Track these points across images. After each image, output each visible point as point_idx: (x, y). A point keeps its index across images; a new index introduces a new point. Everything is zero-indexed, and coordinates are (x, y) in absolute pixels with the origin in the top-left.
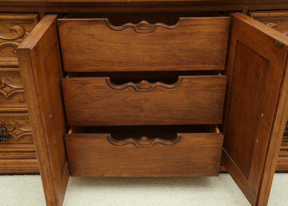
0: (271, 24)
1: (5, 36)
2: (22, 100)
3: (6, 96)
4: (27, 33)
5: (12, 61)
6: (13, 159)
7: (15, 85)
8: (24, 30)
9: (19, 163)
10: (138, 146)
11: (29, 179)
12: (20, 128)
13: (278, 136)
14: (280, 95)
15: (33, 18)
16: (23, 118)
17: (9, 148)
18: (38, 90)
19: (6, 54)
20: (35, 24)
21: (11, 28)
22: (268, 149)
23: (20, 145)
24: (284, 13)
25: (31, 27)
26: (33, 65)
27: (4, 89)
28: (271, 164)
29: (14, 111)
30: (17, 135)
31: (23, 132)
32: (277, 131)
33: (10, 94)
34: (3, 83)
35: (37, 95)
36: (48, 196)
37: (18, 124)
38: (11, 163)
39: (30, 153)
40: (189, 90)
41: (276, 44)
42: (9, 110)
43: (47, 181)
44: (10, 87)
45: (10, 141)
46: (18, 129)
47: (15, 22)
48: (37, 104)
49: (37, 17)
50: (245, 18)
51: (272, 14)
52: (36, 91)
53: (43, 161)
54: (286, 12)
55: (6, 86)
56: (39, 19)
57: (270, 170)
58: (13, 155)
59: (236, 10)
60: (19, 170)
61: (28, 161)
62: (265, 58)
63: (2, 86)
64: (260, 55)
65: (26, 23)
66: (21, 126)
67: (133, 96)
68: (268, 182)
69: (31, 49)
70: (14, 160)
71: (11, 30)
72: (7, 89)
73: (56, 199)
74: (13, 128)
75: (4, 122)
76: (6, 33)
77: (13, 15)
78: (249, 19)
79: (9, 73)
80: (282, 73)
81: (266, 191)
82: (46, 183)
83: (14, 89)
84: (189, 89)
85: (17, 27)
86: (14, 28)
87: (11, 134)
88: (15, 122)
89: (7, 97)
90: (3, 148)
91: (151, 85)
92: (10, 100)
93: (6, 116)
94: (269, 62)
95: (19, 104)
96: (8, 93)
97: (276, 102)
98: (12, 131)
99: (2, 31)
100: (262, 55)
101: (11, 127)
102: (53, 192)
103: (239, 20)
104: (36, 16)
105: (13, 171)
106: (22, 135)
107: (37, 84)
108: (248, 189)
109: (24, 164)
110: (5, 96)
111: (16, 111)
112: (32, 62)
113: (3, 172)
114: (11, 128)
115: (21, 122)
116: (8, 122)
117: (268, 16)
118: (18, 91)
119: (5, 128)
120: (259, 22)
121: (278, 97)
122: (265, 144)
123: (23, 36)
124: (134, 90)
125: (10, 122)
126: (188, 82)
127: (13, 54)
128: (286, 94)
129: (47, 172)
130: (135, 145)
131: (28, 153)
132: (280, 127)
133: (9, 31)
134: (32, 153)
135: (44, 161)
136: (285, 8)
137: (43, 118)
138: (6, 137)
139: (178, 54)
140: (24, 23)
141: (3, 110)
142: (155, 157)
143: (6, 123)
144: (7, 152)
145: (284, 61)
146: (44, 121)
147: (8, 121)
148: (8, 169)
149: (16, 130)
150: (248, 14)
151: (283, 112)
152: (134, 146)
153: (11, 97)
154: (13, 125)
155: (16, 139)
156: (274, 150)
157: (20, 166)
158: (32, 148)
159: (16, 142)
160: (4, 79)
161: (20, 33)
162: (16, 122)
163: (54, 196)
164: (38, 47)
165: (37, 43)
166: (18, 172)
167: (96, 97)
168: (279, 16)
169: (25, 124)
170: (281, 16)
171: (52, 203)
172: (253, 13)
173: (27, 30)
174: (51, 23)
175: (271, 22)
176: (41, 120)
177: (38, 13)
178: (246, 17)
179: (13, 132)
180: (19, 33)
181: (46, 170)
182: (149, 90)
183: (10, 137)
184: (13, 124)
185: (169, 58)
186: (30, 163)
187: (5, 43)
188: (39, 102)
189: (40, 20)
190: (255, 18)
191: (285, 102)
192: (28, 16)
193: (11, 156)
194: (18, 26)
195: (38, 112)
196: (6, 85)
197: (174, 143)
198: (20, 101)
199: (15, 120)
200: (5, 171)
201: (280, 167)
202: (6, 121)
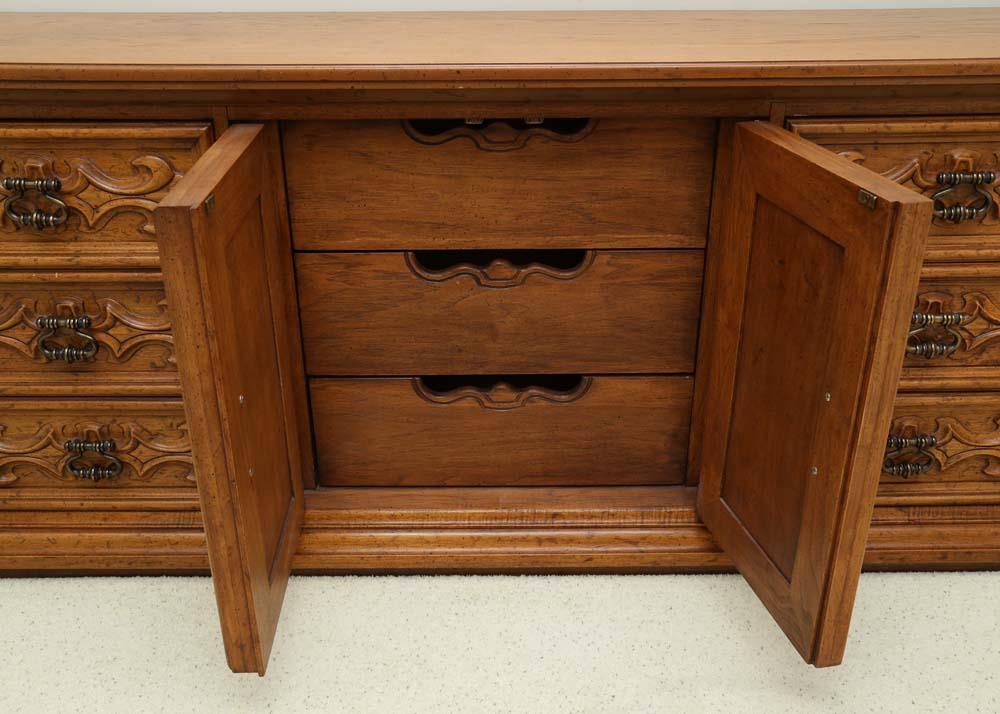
0: (848, 153)
1: (118, 185)
2: (159, 363)
3: (116, 351)
4: (178, 176)
5: (135, 254)
6: (131, 532)
7: (141, 320)
8: (172, 168)
9: (149, 542)
10: (487, 404)
11: (174, 587)
12: (152, 442)
13: (870, 454)
14: (873, 340)
15: (198, 135)
16: (160, 414)
17: (120, 500)
18: (209, 322)
19: (120, 234)
20: (203, 149)
21: (138, 161)
22: (844, 492)
23: (149, 492)
24: (881, 125)
25: (190, 160)
26: (198, 251)
27: (111, 332)
28: (854, 536)
29: (138, 393)
30: (143, 464)
31: (160, 454)
32: (869, 441)
33: (126, 346)
34: (109, 315)
35: (207, 336)
36: (229, 625)
37: (145, 430)
38: (126, 540)
39: (178, 514)
40: (612, 284)
41: (860, 199)
42: (123, 390)
43: (229, 584)
44: (129, 326)
45: (124, 480)
46: (147, 444)
47: (147, 145)
48: (206, 360)
49: (207, 132)
50: (777, 135)
51: (850, 127)
52: (204, 324)
53: (218, 524)
54: (886, 122)
55: (118, 323)
56: (212, 137)
57: (851, 554)
58: (131, 519)
59: (752, 114)
60: (148, 563)
61: (172, 536)
62: (832, 238)
63: (106, 322)
64: (818, 233)
65: (178, 149)
66: (153, 436)
67: (472, 297)
68: (845, 585)
69: (195, 207)
70: (133, 535)
71: (136, 169)
72: (120, 332)
73: (251, 636)
74: (131, 442)
75: (108, 426)
76: (122, 175)
77: (143, 127)
78: (790, 138)
79: (124, 287)
80: (879, 277)
81: (839, 614)
82: (225, 587)
83: (138, 332)
84: (611, 281)
85: (152, 161)
86: (143, 163)
87: (126, 458)
88: (138, 425)
89: (118, 355)
90: (105, 500)
91: (515, 271)
92: (127, 364)
93: (115, 408)
94: (842, 249)
95: (150, 376)
96: (121, 343)
97: (864, 358)
98: (128, 452)
99: (112, 170)
100: (825, 231)
101: (126, 441)
102: (245, 616)
103: (762, 139)
104: (204, 129)
105: (130, 564)
106: (157, 462)
107: (207, 305)
108: (791, 610)
109: (162, 544)
110: (111, 349)
111: (143, 393)
112: (197, 246)
113: (103, 566)
114: (128, 443)
115: (155, 425)
116: (119, 425)
117: (838, 131)
118: (148, 337)
119: (111, 441)
120: (822, 148)
121: (869, 347)
122: (838, 477)
123: (166, 185)
124: (474, 282)
125: (125, 427)
126: (608, 264)
127: (138, 234)
128: (889, 336)
129: (229, 555)
130: (481, 403)
131: (172, 514)
132: (875, 429)
133: (129, 170)
134: (182, 514)
135: (222, 526)
136: (882, 112)
137: (221, 401)
138: (112, 467)
139: (585, 205)
140: (171, 150)
141: (107, 391)
142: (529, 434)
143: (114, 428)
144: (115, 510)
145: (882, 243)
146: (223, 409)
147: (118, 422)
148: (115, 559)
149: (141, 447)
150: (787, 127)
151: (882, 387)
152: (477, 405)
153: (131, 353)
154: (132, 435)
155: (140, 474)
156: (862, 494)
157: (151, 551)
158: (183, 499)
159: (142, 484)
160: (112, 303)
161: (159, 176)
162: (141, 427)
163: (248, 627)
164: (212, 206)
165: (210, 195)
166: (145, 567)
167: (380, 299)
168: (869, 133)
169: (166, 432)
170: (875, 133)
171: (242, 647)
172: (797, 123)
173: (179, 168)
174: (245, 147)
175: (849, 150)
176: (217, 405)
177: (211, 120)
178: (781, 133)
179: (132, 454)
180: (156, 175)
181: (224, 552)
182: (512, 283)
183: (124, 471)
184: (133, 430)
185: (562, 215)
186: (177, 543)
187: (120, 203)
188: (213, 355)
189: (215, 141)
190: (807, 136)
191: (888, 358)
192: (185, 129)
193: (125, 523)
194: (156, 158)
195: (207, 383)
196: (116, 319)
197: (573, 397)
198: (153, 364)
199: (139, 420)
200: (108, 565)
201: (880, 554)
202: (115, 421)
